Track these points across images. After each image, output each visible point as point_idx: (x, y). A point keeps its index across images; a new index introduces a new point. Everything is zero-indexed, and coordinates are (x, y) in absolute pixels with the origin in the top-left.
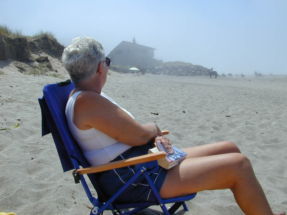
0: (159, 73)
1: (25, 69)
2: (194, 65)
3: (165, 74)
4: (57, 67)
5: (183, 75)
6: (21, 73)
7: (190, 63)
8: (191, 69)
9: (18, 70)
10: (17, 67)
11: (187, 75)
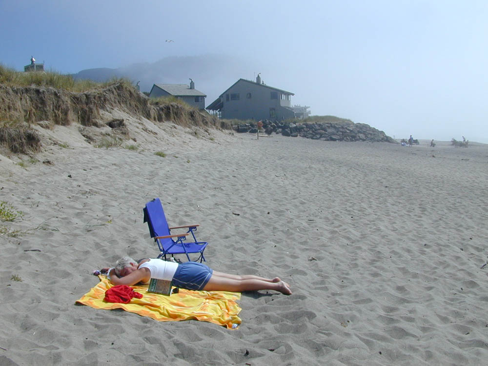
0: (295, 134)
1: (94, 138)
2: (355, 123)
3: (304, 136)
4: (136, 132)
5: (335, 140)
6: (88, 143)
7: (349, 120)
8: (348, 130)
9: (85, 140)
10: (84, 136)
11: (341, 140)
